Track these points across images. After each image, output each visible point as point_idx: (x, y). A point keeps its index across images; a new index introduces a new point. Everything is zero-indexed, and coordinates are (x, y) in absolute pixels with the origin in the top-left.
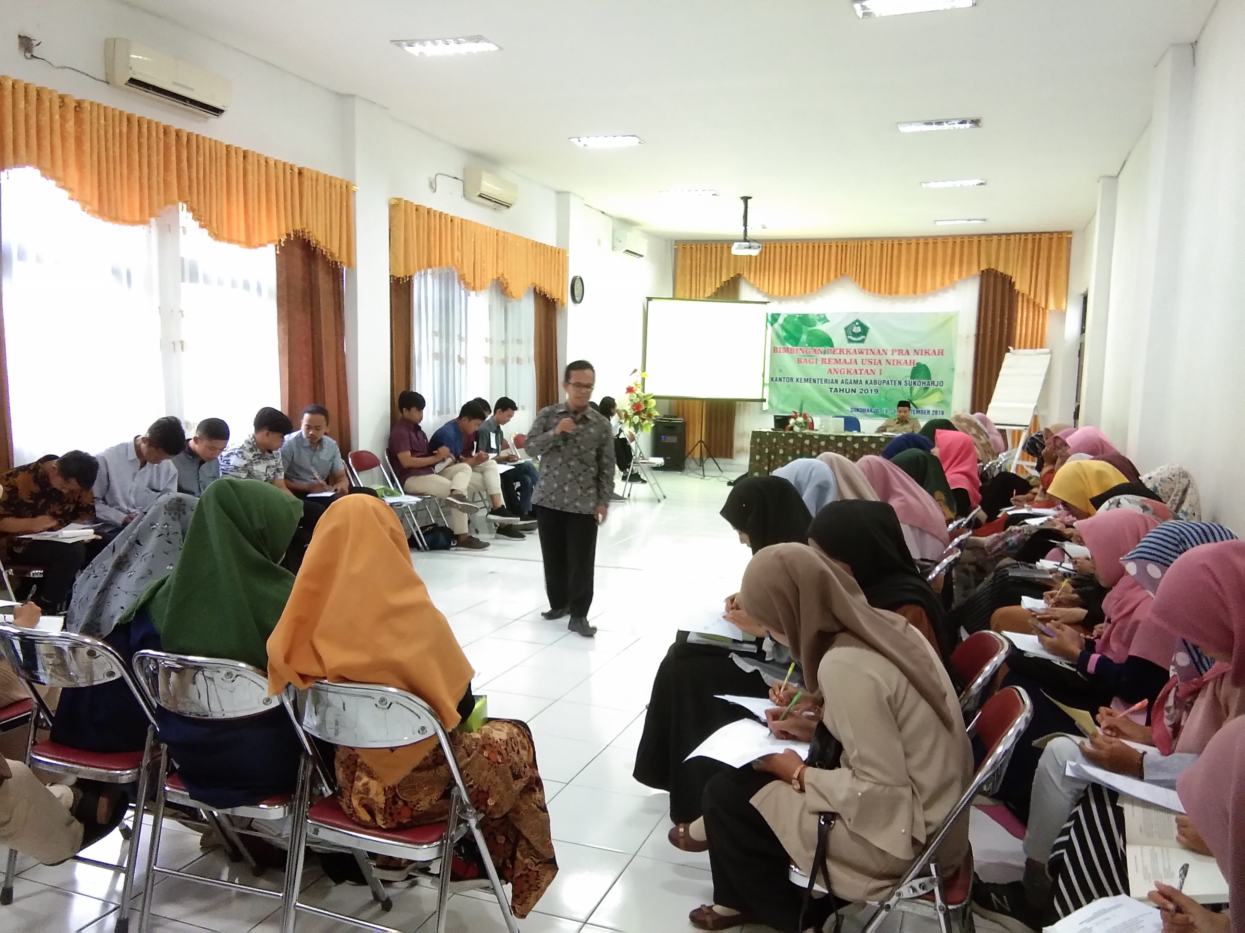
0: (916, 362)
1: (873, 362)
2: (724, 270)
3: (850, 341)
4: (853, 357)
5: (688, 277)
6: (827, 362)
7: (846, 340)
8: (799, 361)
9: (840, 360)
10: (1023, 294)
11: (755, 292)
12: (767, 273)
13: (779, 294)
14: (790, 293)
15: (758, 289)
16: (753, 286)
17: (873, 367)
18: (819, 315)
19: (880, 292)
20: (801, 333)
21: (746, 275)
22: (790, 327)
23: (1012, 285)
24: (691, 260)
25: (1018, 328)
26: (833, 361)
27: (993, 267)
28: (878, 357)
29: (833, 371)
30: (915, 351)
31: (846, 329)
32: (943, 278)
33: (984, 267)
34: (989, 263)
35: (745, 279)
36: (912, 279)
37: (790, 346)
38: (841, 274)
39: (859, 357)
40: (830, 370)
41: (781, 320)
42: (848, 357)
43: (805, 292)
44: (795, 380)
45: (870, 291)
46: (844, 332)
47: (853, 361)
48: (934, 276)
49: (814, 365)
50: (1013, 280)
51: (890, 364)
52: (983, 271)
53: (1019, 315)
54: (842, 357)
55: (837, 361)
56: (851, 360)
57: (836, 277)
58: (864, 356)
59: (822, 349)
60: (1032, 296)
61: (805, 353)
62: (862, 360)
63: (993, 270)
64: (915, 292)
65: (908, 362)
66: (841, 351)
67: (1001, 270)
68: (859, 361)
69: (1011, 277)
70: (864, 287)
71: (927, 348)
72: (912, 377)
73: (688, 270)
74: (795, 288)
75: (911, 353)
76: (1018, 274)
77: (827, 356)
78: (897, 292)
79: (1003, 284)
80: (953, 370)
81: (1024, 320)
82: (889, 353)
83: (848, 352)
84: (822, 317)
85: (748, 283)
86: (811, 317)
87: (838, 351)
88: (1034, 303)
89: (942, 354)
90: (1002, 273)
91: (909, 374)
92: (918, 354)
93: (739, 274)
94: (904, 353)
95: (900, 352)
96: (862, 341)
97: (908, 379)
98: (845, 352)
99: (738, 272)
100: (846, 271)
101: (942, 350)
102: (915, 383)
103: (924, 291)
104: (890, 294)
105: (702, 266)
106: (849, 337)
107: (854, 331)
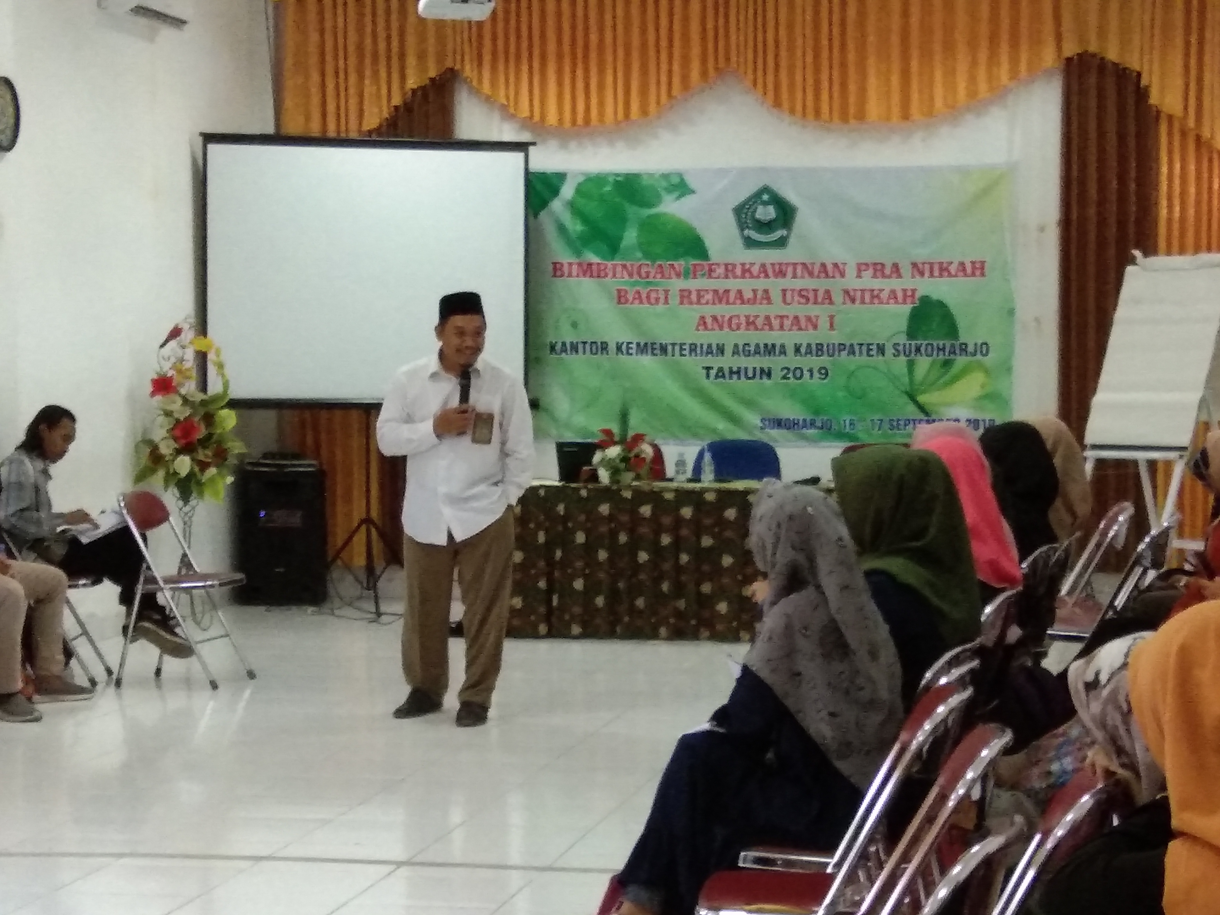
0: (918, 295)
1: (811, 295)
2: (411, 61)
3: (750, 243)
4: (761, 284)
5: (315, 77)
6: (694, 297)
7: (740, 242)
8: (621, 298)
9: (727, 291)
10: (1170, 118)
11: (496, 116)
12: (525, 68)
13: (561, 120)
14: (587, 121)
15: (504, 108)
16: (489, 100)
17: (813, 310)
18: (666, 176)
19: (817, 113)
20: (622, 221)
21: (469, 71)
22: (592, 208)
23: (1142, 94)
24: (322, 32)
25: (1164, 203)
26: (709, 297)
27: (1093, 48)
28: (820, 284)
29: (709, 321)
30: (914, 265)
31: (739, 211)
32: (972, 79)
33: (1070, 49)
34: (1082, 39)
35: (467, 81)
36: (895, 80)
37: (595, 259)
38: (717, 69)
39: (775, 285)
40: (703, 318)
41: (567, 191)
42: (747, 286)
43: (627, 115)
44: (612, 347)
45: (792, 111)
46: (731, 219)
47: (760, 294)
48: (950, 73)
49: (660, 308)
50: (1144, 82)
51: (853, 301)
52: (1069, 60)
53: (1164, 170)
54: (733, 284)
55: (721, 297)
56: (755, 291)
57: (704, 74)
58: (788, 282)
59: (680, 264)
60: (1191, 123)
61: (636, 277)
62: (784, 291)
63: (1094, 55)
64: (906, 116)
65: (900, 295)
66: (729, 270)
67: (1112, 55)
68: (775, 295)
69: (1139, 74)
70: (777, 104)
71: (945, 259)
72: (911, 334)
73: (314, 60)
74: (601, 104)
75: (906, 269)
76: (1156, 67)
77: (693, 284)
78: (861, 116)
79: (1120, 92)
80: (1011, 312)
81: (1177, 181)
82: (851, 271)
83: (746, 272)
84: (675, 180)
85: (476, 92)
86: (645, 181)
87: (721, 271)
88: (1198, 138)
89: (983, 275)
90: (1115, 65)
91: (903, 324)
92: (922, 274)
93: (452, 70)
94: (888, 271)
95: (878, 269)
96: (782, 243)
97: (902, 339)
98: (738, 271)
99: (449, 64)
100: (728, 59)
101: (983, 263)
102: (918, 350)
103: (929, 112)
104: (844, 118)
105: (351, 48)
106: (746, 232)
107: (757, 216)
